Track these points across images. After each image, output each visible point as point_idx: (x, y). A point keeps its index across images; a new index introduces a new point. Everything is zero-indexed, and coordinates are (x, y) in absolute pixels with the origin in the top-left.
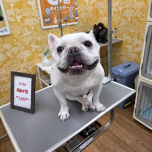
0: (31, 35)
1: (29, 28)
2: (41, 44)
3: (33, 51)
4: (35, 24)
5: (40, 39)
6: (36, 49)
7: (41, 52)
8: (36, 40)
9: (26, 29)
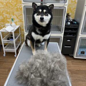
0: (3, 8)
1: (2, 3)
2: (9, 14)
3: (4, 17)
4: (6, 2)
5: (8, 11)
6: (6, 16)
7: (9, 19)
8: (6, 11)
9: (1, 4)
